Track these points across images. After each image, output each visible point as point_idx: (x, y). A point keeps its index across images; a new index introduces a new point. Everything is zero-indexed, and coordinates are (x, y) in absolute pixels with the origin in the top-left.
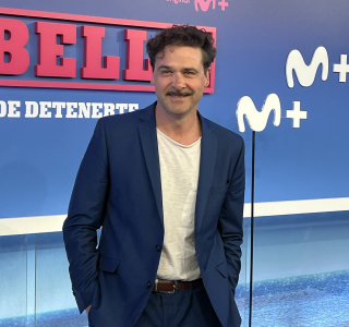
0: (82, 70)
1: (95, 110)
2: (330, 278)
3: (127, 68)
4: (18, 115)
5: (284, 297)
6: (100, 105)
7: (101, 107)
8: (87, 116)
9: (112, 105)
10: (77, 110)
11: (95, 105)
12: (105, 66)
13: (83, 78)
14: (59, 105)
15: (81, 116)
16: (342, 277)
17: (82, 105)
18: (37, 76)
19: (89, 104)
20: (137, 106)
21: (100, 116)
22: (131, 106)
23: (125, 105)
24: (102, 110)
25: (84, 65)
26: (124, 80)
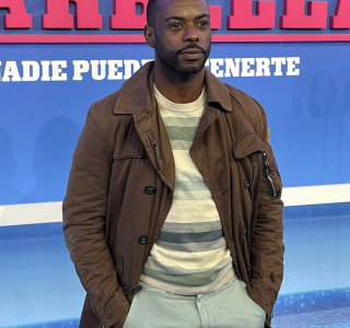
0: (228, 19)
1: (245, 67)
3: (285, 13)
6: (252, 61)
7: (252, 63)
8: (236, 74)
9: (266, 60)
10: (223, 68)
11: (245, 61)
12: (257, 13)
13: (229, 29)
15: (228, 75)
17: (229, 61)
19: (237, 60)
20: (297, 60)
21: (252, 74)
22: (290, 60)
23: (283, 60)
24: (254, 67)
25: (232, 14)
26: (281, 28)
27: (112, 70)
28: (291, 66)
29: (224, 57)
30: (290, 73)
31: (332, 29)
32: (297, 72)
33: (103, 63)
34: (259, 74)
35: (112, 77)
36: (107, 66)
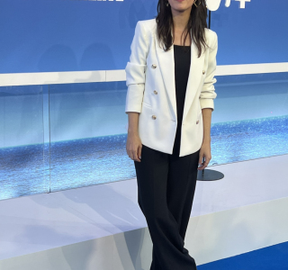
2: (265, 122)
5: (231, 136)
16: (274, 121)
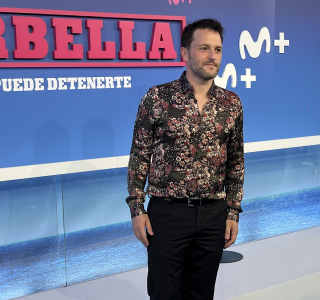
0: (87, 53)
1: (99, 83)
3: (121, 49)
4: (43, 88)
6: (103, 79)
8: (94, 87)
9: (111, 78)
10: (85, 83)
11: (99, 79)
12: (104, 49)
13: (88, 59)
14: (72, 80)
15: (89, 87)
17: (89, 79)
18: (54, 59)
19: (94, 78)
20: (130, 78)
21: (103, 87)
22: (126, 78)
23: (121, 78)
24: (104, 83)
25: (89, 49)
26: (119, 59)
27: (16, 85)
28: (126, 82)
29: (86, 76)
30: (125, 86)
31: (148, 59)
32: (130, 86)
33: (10, 80)
34: (108, 87)
35: (16, 89)
36: (12, 82)
